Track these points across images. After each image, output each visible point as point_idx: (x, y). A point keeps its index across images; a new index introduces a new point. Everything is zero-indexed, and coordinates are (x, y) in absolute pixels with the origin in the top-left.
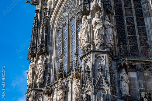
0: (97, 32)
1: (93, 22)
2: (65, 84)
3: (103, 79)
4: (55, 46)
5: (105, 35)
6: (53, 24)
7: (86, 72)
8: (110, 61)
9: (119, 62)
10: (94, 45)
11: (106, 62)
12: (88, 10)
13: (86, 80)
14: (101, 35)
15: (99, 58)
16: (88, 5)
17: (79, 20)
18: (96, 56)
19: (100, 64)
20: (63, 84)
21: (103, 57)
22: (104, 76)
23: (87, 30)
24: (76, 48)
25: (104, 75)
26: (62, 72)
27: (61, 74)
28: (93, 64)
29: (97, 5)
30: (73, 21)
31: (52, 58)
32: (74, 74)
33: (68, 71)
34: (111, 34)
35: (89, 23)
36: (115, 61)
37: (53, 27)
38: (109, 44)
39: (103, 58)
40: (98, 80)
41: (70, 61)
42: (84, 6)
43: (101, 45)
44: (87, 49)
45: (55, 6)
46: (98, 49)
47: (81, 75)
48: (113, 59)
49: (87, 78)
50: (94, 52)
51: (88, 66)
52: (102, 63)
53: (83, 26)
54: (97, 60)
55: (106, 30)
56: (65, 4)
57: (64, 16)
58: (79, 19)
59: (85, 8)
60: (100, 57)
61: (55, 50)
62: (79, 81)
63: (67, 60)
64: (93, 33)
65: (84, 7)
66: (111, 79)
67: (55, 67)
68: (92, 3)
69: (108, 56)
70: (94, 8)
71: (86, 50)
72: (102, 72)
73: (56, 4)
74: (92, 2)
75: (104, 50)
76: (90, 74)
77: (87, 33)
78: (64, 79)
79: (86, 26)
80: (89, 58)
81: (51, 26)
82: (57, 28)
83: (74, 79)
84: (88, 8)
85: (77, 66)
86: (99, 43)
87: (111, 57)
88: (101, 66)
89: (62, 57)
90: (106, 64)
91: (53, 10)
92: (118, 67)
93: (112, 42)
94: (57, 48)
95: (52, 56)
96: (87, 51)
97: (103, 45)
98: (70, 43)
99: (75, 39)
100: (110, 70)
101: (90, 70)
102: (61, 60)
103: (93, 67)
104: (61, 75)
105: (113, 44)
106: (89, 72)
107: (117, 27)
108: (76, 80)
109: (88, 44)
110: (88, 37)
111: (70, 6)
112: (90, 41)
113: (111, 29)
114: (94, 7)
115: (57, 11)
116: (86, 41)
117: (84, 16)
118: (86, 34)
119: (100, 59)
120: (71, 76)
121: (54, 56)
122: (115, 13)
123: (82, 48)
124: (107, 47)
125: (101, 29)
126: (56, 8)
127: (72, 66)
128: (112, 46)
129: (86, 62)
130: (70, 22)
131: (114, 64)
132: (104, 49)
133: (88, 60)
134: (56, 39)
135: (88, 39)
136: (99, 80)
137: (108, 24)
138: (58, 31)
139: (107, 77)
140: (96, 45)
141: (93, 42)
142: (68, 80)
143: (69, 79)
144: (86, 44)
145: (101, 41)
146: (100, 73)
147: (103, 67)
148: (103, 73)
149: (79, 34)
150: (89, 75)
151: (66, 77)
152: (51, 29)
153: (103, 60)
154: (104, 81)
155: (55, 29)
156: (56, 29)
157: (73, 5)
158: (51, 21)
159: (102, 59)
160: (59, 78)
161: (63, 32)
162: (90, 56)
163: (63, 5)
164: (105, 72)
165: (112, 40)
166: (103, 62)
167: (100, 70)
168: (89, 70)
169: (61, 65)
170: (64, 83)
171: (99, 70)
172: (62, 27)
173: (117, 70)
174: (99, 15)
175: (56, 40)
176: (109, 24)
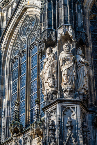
0: (66, 73)
1: (61, 58)
2: (22, 143)
3: (73, 141)
4: (9, 84)
5: (77, 76)
6: (5, 51)
7: (50, 130)
8: (83, 113)
9: (95, 115)
10: (61, 90)
11: (77, 116)
12: (54, 40)
13: (50, 141)
14: (71, 77)
15: (68, 110)
16: (54, 33)
17: (41, 53)
18: (64, 107)
19: (69, 118)
20: (18, 143)
21: (74, 108)
22: (75, 136)
23: (52, 70)
24: (38, 90)
25: (75, 134)
26: (18, 125)
27: (16, 128)
28: (59, 119)
29: (67, 34)
30: (33, 50)
31: (4, 102)
32: (35, 130)
33: (26, 123)
34: (84, 75)
35: (55, 59)
36: (90, 113)
37: (5, 56)
38: (82, 89)
39: (73, 110)
40: (66, 142)
41: (29, 109)
42: (48, 33)
43: (71, 91)
44: (52, 97)
45: (8, 25)
46: (67, 97)
47: (44, 134)
48: (87, 111)
49: (52, 138)
50: (61, 101)
51: (53, 122)
52: (72, 117)
53: (46, 63)
54: (66, 113)
55: (78, 69)
56: (23, 22)
57: (21, 41)
58: (41, 50)
59: (50, 37)
60: (69, 108)
61: (8, 90)
62: (40, 139)
63: (25, 107)
64: (61, 73)
65: (48, 35)
66: (84, 140)
67: (7, 115)
68: (59, 30)
69: (80, 107)
70: (61, 37)
71: (50, 98)
72: (71, 130)
73: (9, 22)
74: (60, 28)
75: (75, 99)
76: (56, 133)
77: (52, 73)
78: (20, 135)
79: (51, 63)
80: (55, 109)
81: (2, 54)
82: (11, 57)
83: (34, 137)
84: (54, 37)
85: (38, 118)
86: (68, 89)
87: (85, 108)
88: (71, 122)
89: (18, 104)
90: (77, 118)
91: (5, 30)
92: (94, 122)
93: (87, 86)
94: (10, 87)
95: (3, 100)
96: (52, 99)
97: (74, 91)
98: (29, 82)
99: (36, 77)
100: (83, 126)
101: (56, 127)
102: (16, 108)
103: (59, 124)
104: (16, 130)
105: (87, 89)
106: (54, 130)
107: (94, 63)
108: (37, 138)
109: (54, 89)
110: (54, 79)
111: (30, 27)
112: (56, 86)
113: (85, 68)
114: (62, 35)
115: (12, 33)
116: (50, 84)
117: (48, 49)
118: (50, 75)
119: (70, 111)
120: (30, 133)
121: (7, 100)
122: (92, 42)
123: (45, 94)
124: (80, 94)
125: (71, 68)
126: (9, 28)
127: (32, 116)
128: (87, 91)
129: (50, 116)
130: (30, 50)
131: (89, 117)
132: (75, 97)
133: (54, 112)
134: (9, 74)
135: (54, 82)
136: (68, 141)
137: (81, 61)
138: (12, 61)
139: (78, 137)
140: (64, 90)
141: (61, 87)
142: (25, 137)
143: (27, 136)
144: (50, 90)
145: (70, 86)
146: (69, 132)
147: (74, 123)
148: (73, 131)
149: (41, 73)
150: (54, 135)
151: (23, 133)
152: (2, 59)
153: (74, 113)
154: (74, 143)
155: (8, 60)
156: (10, 59)
157: (35, 27)
158: (2, 47)
159: (72, 112)
160: (13, 134)
161: (19, 64)
162: (56, 107)
163: (20, 25)
164: (76, 130)
165: (86, 83)
166: (73, 115)
167: (70, 128)
168: (54, 127)
169: (16, 115)
170: (20, 142)
171: (67, 127)
172: (18, 57)
173: (93, 125)
174: (69, 47)
175: (9, 76)
176: (83, 60)
